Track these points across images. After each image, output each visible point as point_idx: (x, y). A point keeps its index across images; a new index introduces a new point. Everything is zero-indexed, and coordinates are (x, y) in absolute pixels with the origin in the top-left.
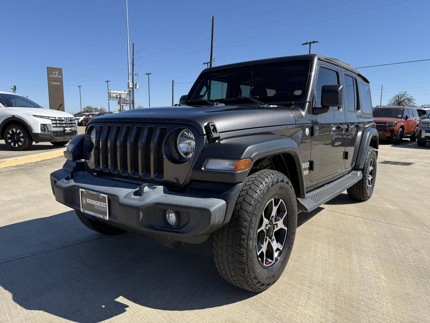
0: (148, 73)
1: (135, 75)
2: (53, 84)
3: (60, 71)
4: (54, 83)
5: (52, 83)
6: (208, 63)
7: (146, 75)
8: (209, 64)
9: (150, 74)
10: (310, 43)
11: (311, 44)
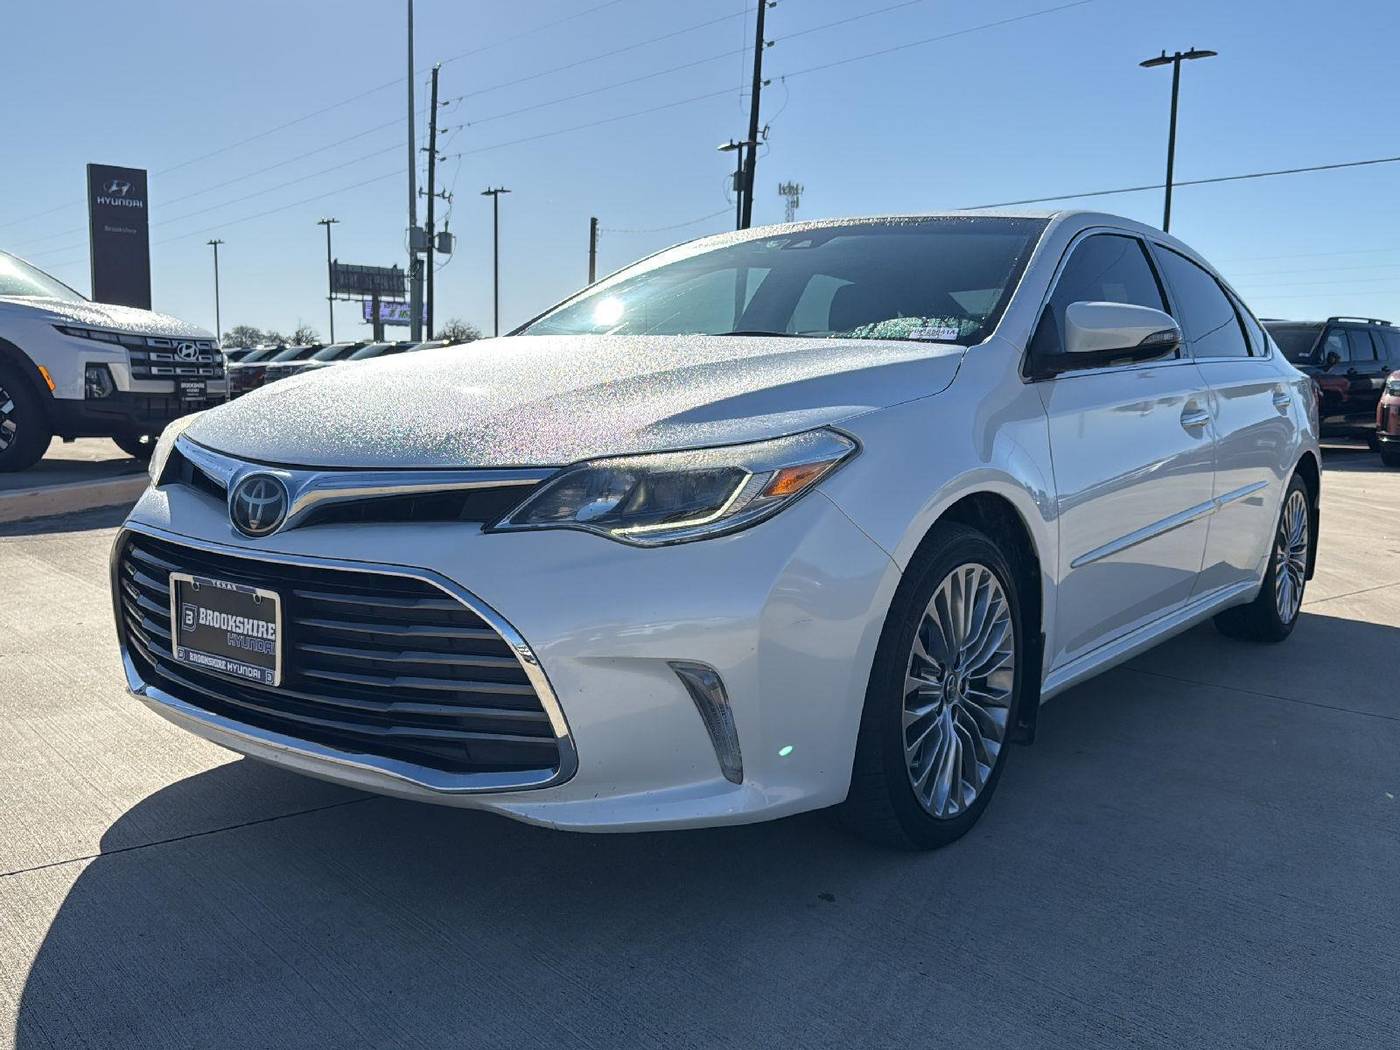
0: (492, 190)
1: (438, 195)
2: (111, 232)
3: (136, 180)
4: (115, 230)
5: (107, 228)
6: (740, 146)
7: (485, 197)
8: (745, 149)
9: (503, 191)
10: (1178, 57)
11: (1182, 61)
